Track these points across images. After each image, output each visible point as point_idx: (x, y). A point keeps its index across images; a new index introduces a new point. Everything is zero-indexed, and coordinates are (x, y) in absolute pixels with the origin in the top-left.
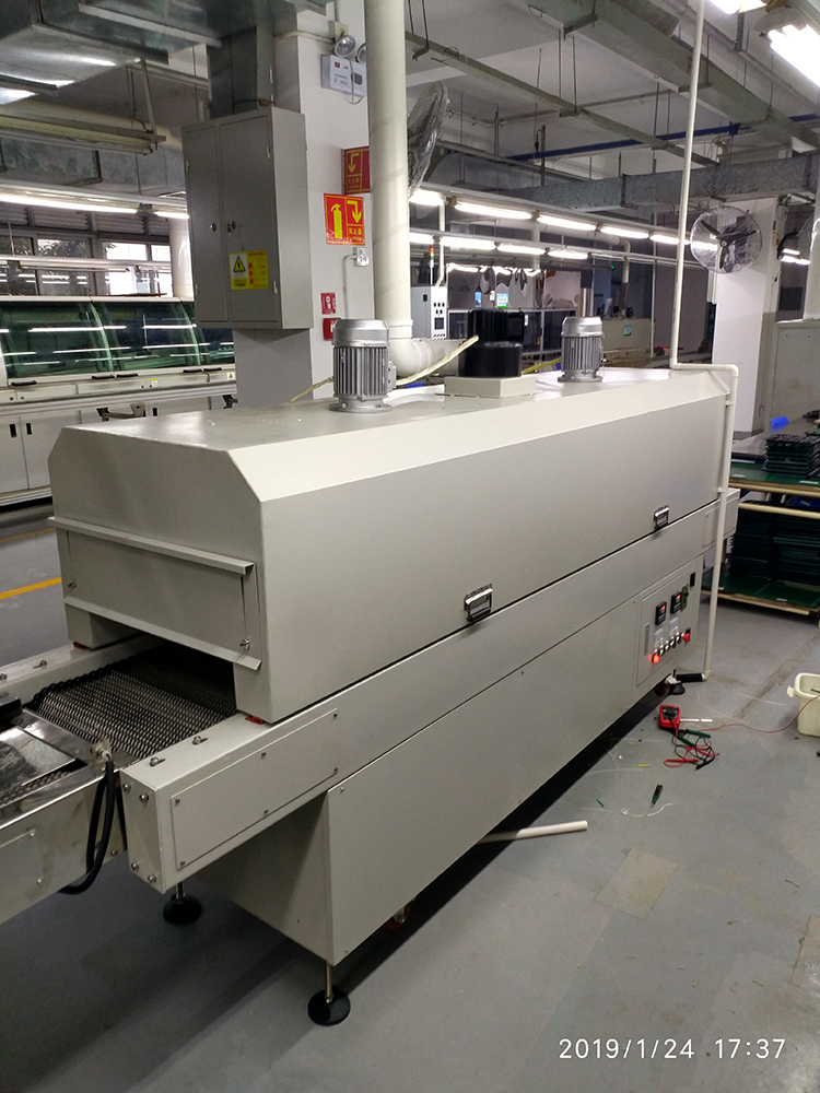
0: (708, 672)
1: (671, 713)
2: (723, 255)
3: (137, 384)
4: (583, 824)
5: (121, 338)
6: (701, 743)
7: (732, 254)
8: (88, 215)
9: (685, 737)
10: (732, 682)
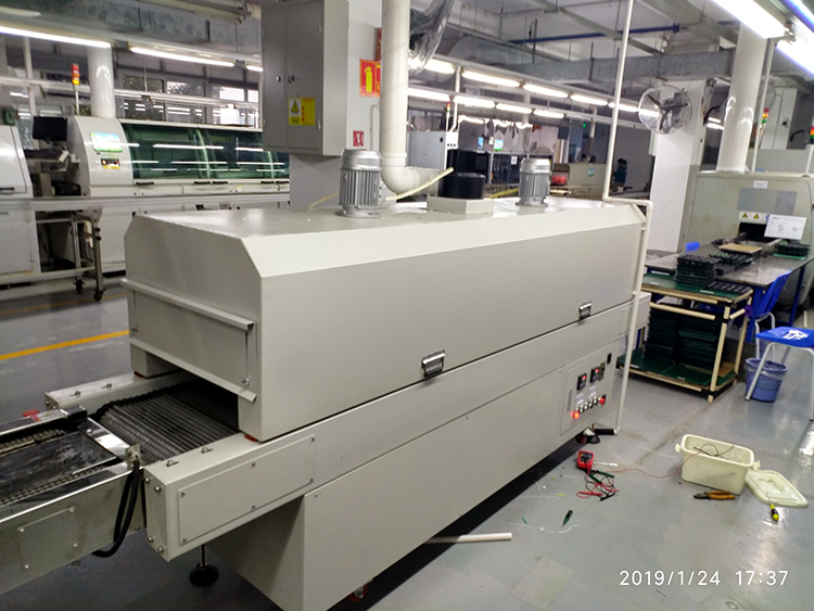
0: (619, 428)
1: (587, 457)
2: (662, 121)
3: (227, 189)
4: (509, 535)
5: (218, 155)
6: (605, 481)
7: (669, 120)
8: (204, 67)
9: (595, 476)
10: (636, 437)
